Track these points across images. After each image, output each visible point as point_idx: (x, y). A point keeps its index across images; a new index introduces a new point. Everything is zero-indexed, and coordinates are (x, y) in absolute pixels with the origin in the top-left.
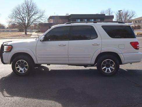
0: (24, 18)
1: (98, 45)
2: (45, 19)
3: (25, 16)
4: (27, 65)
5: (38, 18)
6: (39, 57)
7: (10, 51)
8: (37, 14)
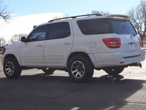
6: (23, 59)
7: (3, 53)
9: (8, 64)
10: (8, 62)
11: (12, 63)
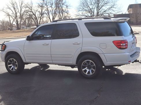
0: (92, 10)
1: (78, 44)
2: (117, 9)
3: (94, 7)
4: (17, 64)
5: (109, 9)
6: (27, 56)
7: (4, 50)
8: (108, 4)
9: (10, 61)
10: (11, 59)
11: (15, 60)
